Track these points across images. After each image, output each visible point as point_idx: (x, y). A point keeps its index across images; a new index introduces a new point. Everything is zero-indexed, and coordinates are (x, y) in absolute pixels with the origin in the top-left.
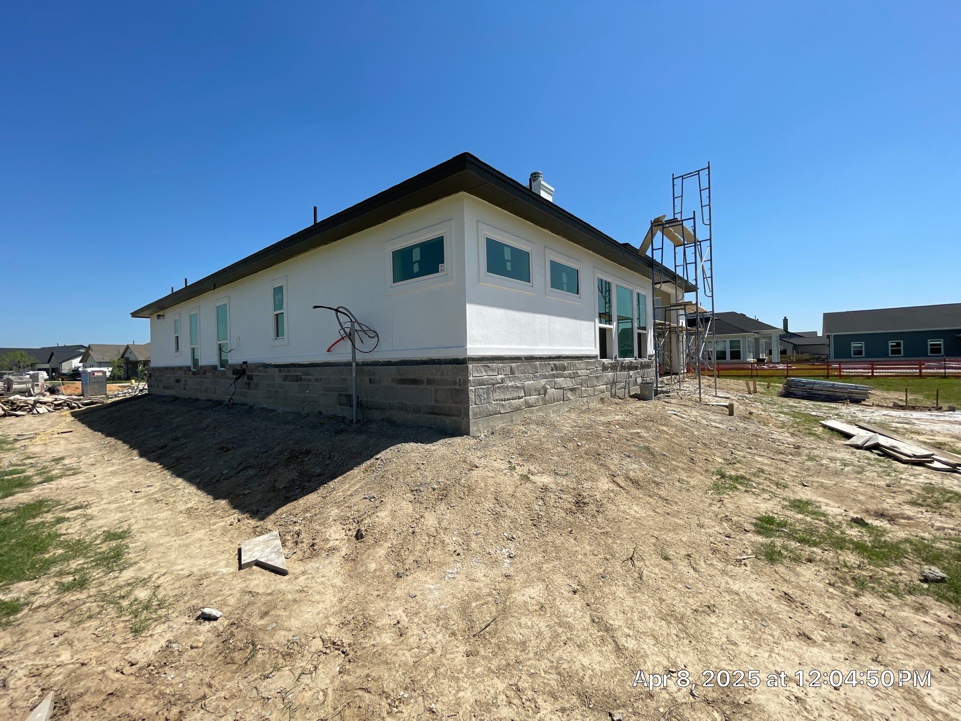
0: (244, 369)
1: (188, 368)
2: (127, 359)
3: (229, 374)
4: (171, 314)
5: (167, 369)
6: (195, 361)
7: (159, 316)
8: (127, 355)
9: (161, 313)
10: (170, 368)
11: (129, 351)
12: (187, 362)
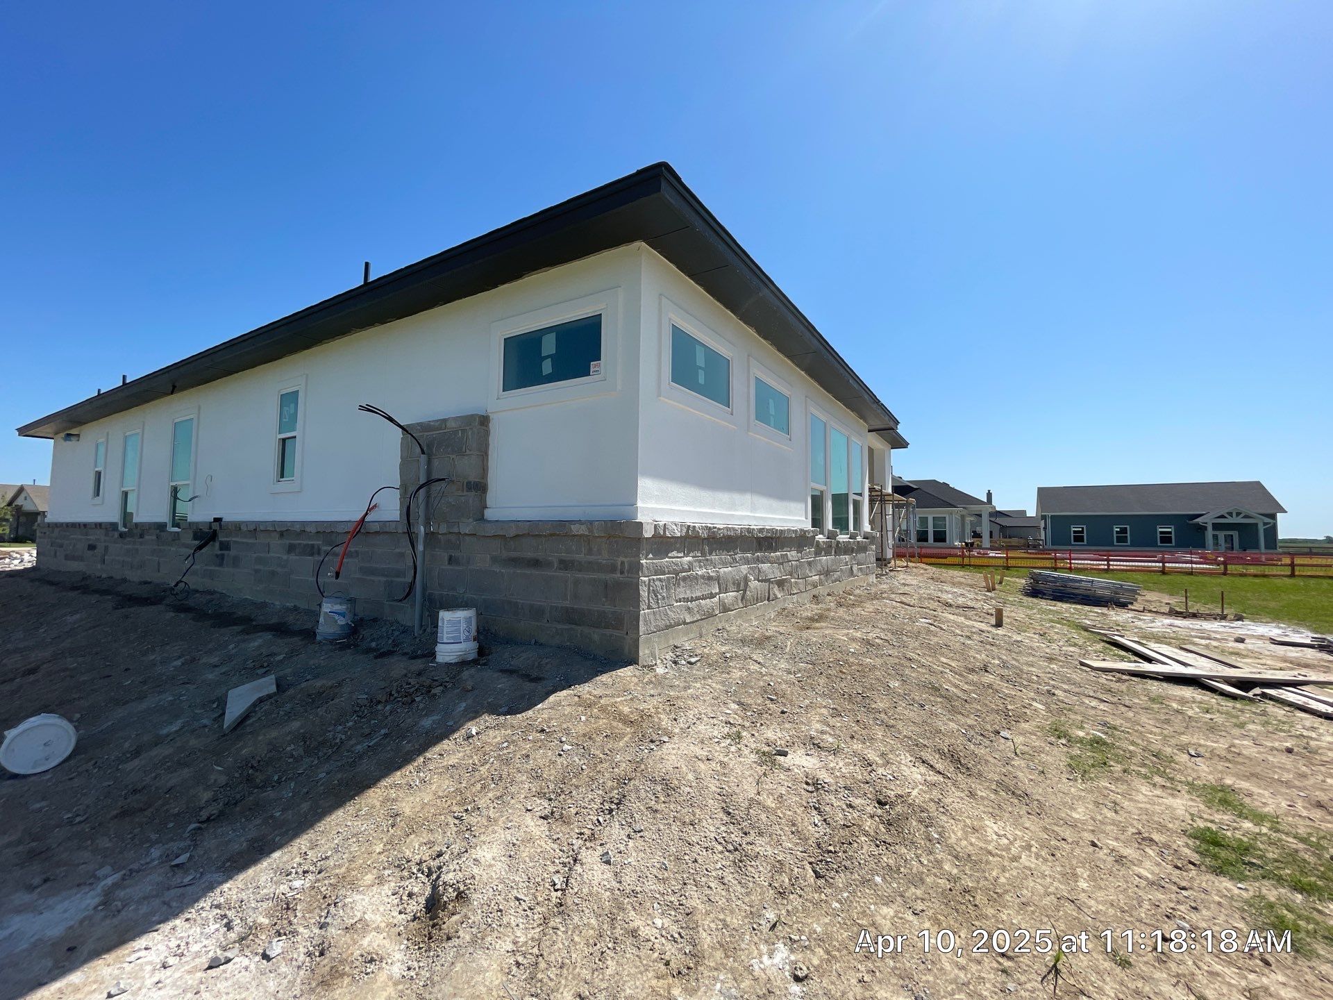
0: (215, 531)
1: (114, 526)
2: (19, 508)
3: (188, 539)
4: (92, 434)
5: (74, 525)
6: (126, 516)
7: (69, 435)
8: (19, 502)
9: (74, 431)
10: (79, 524)
11: (23, 496)
12: (112, 515)
